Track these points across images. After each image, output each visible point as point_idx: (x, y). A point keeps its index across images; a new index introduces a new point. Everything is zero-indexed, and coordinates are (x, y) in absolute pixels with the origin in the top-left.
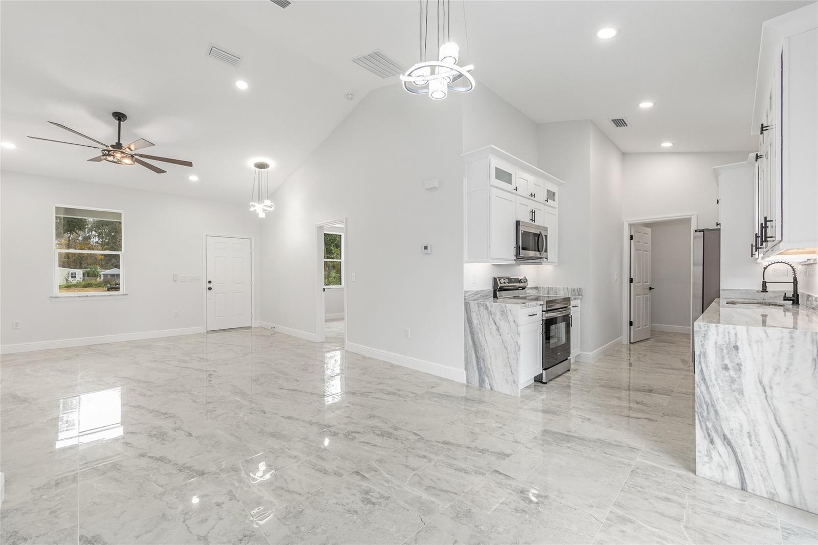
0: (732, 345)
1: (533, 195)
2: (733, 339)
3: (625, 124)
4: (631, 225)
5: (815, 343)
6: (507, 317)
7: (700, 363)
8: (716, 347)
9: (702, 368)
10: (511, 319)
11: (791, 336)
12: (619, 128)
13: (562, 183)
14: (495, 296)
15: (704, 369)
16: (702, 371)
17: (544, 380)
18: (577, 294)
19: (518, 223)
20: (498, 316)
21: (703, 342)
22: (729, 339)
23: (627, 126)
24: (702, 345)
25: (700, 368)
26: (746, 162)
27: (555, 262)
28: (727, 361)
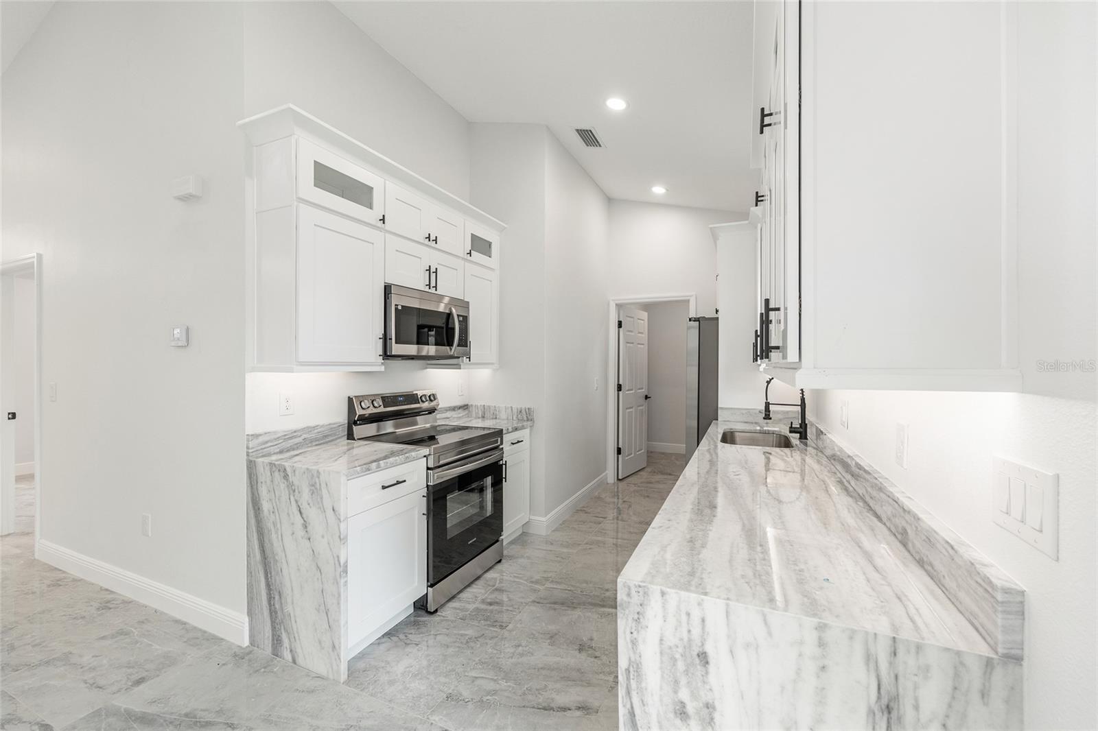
0: (696, 650)
1: (433, 238)
2: (696, 632)
3: (598, 142)
4: (619, 306)
5: (872, 665)
6: (322, 498)
7: (628, 693)
8: (661, 653)
9: (632, 707)
10: (327, 503)
11: (820, 638)
12: (590, 147)
13: (505, 228)
14: (350, 436)
15: (637, 711)
16: (632, 714)
17: (431, 608)
18: (525, 419)
19: (387, 289)
20: (306, 495)
21: (635, 633)
22: (689, 631)
23: (600, 146)
24: (634, 643)
25: (629, 706)
26: (747, 222)
27: (492, 364)
28: (684, 695)
